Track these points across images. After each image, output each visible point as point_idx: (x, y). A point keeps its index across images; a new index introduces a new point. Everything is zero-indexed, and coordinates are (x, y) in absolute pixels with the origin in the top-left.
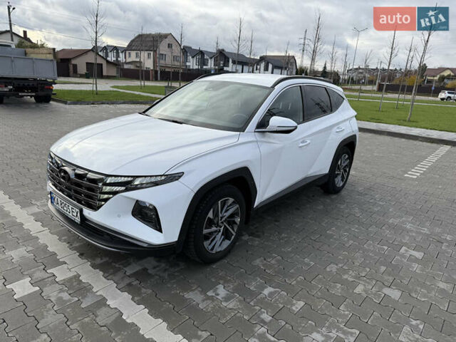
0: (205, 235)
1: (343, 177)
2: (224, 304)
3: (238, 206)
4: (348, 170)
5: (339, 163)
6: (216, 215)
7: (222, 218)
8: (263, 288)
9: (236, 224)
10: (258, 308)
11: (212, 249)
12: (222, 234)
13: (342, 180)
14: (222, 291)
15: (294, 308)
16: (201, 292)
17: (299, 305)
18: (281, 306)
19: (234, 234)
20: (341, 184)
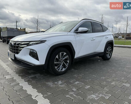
0: (55, 64)
1: (110, 55)
2: (60, 86)
3: (68, 56)
4: (111, 52)
5: (108, 49)
6: (59, 57)
7: (62, 59)
8: (75, 82)
9: (68, 63)
10: (72, 87)
11: (59, 70)
12: (62, 66)
13: (110, 56)
14: (60, 82)
15: (86, 88)
16: (52, 83)
17: (88, 87)
18: (81, 87)
19: (67, 66)
20: (109, 57)
